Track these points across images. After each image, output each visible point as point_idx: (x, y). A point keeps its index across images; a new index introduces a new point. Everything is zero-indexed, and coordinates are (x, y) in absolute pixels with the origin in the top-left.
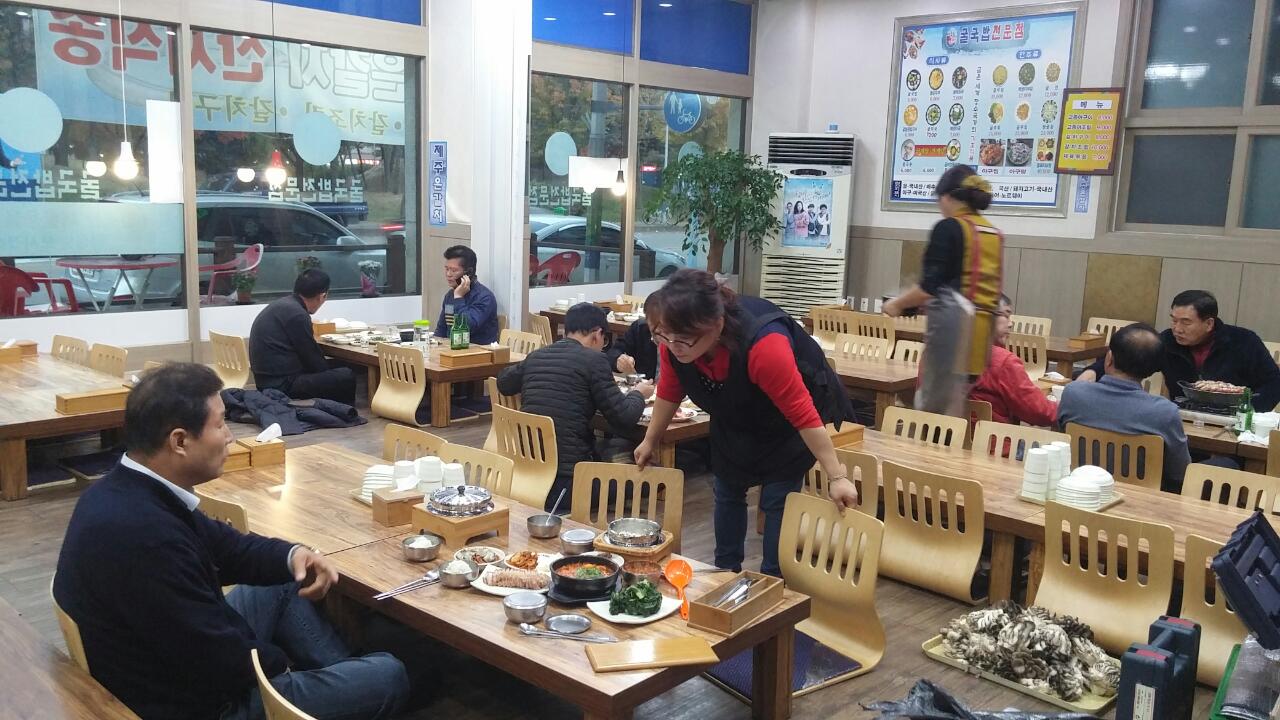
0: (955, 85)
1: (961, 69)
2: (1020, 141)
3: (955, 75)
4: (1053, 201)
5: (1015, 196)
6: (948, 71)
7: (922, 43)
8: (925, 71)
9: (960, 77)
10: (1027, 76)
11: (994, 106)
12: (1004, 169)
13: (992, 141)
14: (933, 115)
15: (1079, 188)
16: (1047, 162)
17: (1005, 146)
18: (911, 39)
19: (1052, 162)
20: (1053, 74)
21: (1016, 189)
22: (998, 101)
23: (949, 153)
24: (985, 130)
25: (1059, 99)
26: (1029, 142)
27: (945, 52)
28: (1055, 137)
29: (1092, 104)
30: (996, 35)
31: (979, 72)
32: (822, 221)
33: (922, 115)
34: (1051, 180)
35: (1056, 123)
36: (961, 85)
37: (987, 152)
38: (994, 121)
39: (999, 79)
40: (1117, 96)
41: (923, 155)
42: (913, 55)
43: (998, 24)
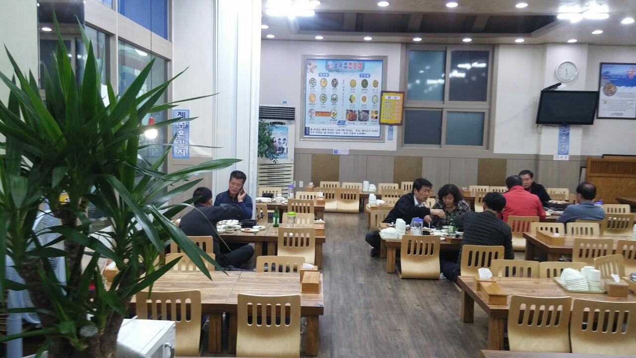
0: (333, 86)
1: (335, 79)
2: (364, 111)
3: (333, 81)
4: (379, 136)
5: (363, 134)
6: (329, 80)
7: (316, 66)
8: (318, 79)
9: (335, 83)
10: (365, 84)
11: (351, 96)
12: (357, 122)
13: (351, 111)
14: (324, 98)
15: (389, 131)
16: (376, 120)
17: (357, 113)
18: (310, 64)
19: (378, 120)
20: (375, 84)
21: (363, 131)
22: (353, 94)
23: (332, 115)
24: (348, 106)
25: (379, 95)
26: (367, 112)
27: (327, 72)
28: (378, 110)
29: (393, 97)
30: (350, 66)
31: (344, 81)
32: (284, 146)
33: (318, 98)
34: (378, 127)
35: (378, 104)
36: (336, 86)
37: (349, 115)
38: (351, 102)
39: (353, 84)
40: (402, 95)
41: (320, 116)
42: (311, 71)
43: (351, 62)
